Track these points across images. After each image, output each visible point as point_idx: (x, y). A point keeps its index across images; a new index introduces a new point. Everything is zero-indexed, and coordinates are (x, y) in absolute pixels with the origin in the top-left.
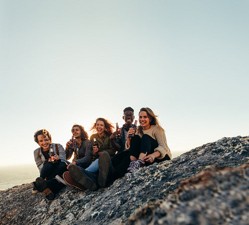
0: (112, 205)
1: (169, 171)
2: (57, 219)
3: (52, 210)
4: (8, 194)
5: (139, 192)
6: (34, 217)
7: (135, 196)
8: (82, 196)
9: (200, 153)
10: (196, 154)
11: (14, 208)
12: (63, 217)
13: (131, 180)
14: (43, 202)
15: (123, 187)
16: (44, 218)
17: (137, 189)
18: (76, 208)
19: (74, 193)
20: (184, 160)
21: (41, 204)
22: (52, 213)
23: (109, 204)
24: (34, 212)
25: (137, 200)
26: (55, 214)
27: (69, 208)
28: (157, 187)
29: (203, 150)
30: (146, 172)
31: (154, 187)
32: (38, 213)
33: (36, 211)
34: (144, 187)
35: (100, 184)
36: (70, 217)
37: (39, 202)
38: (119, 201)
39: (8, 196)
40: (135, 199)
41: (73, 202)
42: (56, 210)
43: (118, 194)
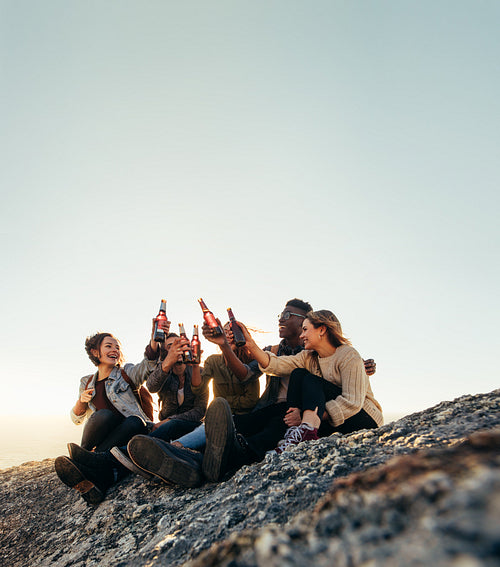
0: (211, 525)
1: (359, 454)
2: (99, 545)
3: (93, 524)
4: (7, 480)
5: (278, 499)
6: (54, 535)
7: (267, 507)
8: (165, 498)
9: (440, 417)
10: (432, 418)
11: (16, 510)
12: (112, 543)
13: (271, 470)
14: (80, 505)
15: (250, 483)
16: (73, 540)
17: (276, 490)
18: (146, 524)
19: (150, 488)
20: (398, 430)
21: (75, 508)
22: (93, 531)
23: (206, 522)
24: (58, 525)
25: (266, 517)
26: (98, 532)
27: (129, 523)
28: (319, 490)
29: (449, 411)
30: (310, 452)
31: (312, 490)
32: (64, 528)
33: (61, 522)
34: (291, 487)
35: (208, 473)
36: (127, 543)
37: (71, 502)
38: (228, 518)
39: (8, 483)
40: (262, 514)
41: (140, 508)
42: (101, 525)
43: (231, 500)
